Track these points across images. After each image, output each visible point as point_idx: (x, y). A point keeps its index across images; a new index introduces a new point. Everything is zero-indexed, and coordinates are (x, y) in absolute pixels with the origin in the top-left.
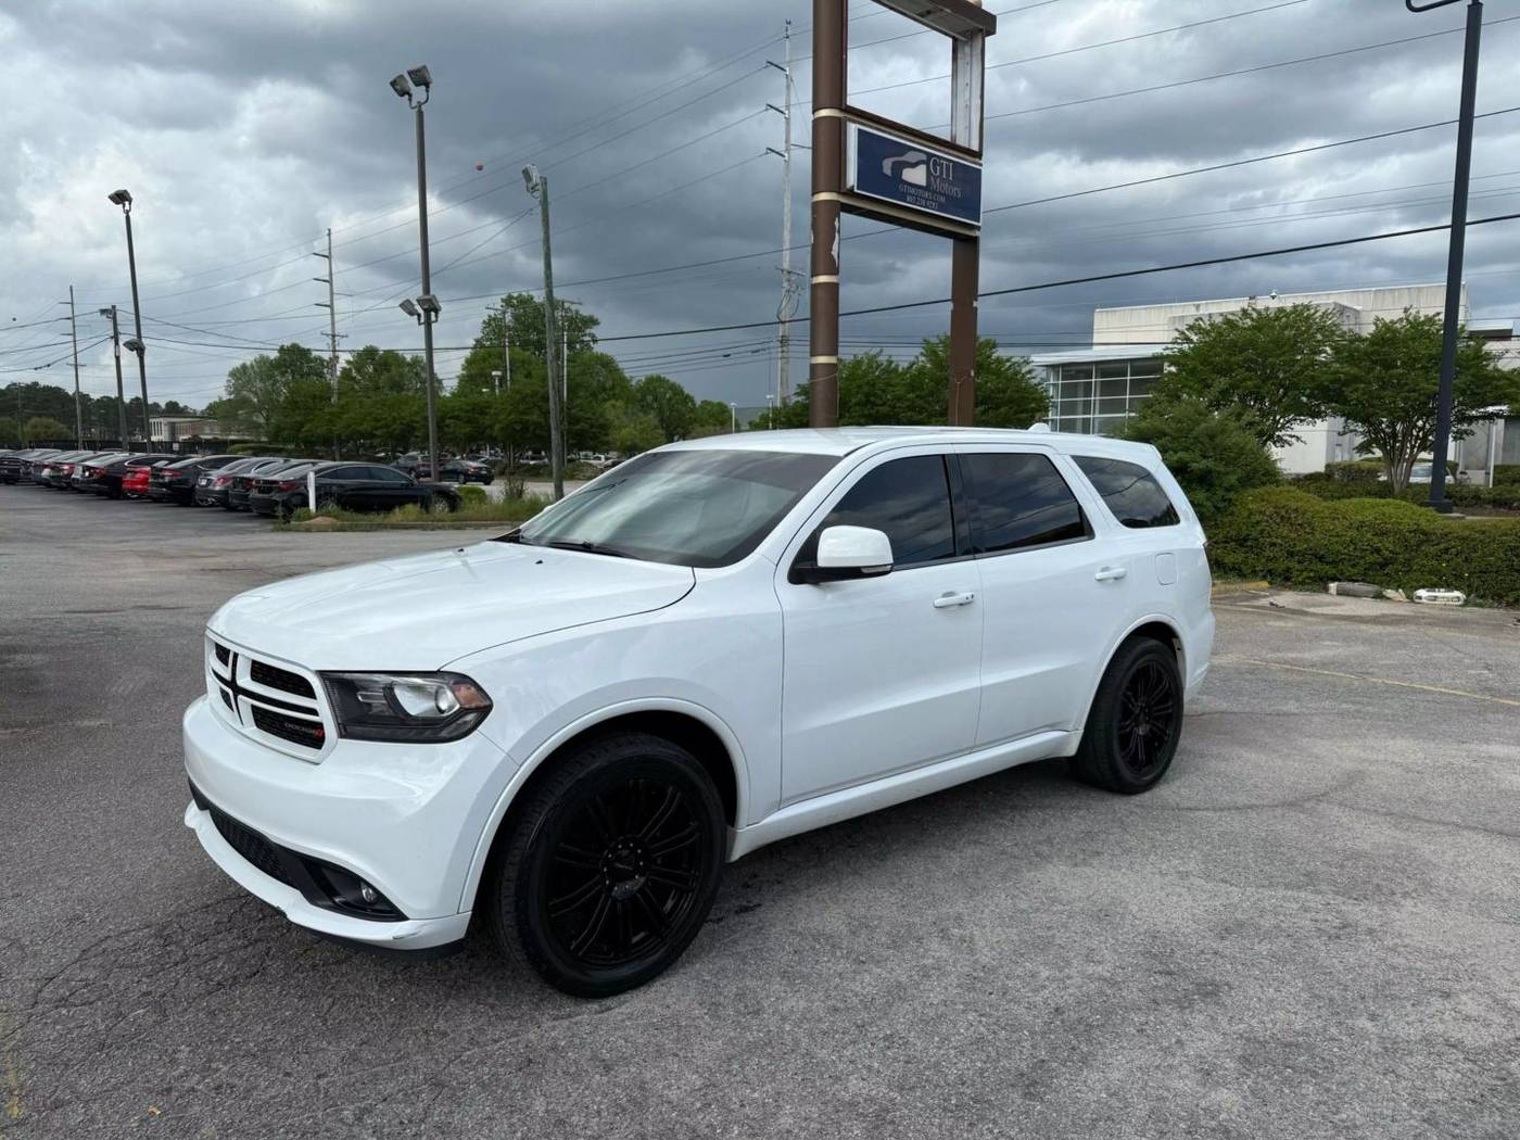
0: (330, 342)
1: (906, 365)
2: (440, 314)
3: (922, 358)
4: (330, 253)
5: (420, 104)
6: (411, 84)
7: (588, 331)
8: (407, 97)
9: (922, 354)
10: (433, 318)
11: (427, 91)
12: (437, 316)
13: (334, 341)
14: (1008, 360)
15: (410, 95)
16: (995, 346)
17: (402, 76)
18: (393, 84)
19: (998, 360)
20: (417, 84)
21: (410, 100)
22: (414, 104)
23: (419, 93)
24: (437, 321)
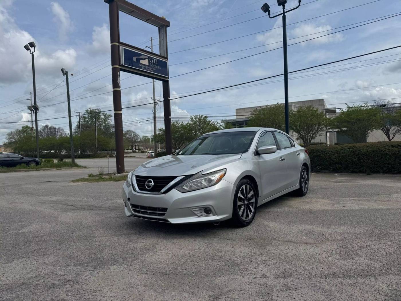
0: (31, 123)
1: (186, 123)
2: (39, 110)
3: (190, 121)
4: (31, 99)
5: (33, 52)
6: (30, 47)
7: (109, 118)
8: (29, 50)
9: (190, 120)
10: (37, 111)
11: (35, 49)
12: (38, 111)
13: (32, 123)
14: (211, 121)
15: (30, 50)
16: (207, 117)
17: (27, 45)
18: (25, 47)
19: (209, 122)
20: (31, 47)
21: (30, 51)
22: (31, 52)
23: (32, 49)
24: (38, 112)
